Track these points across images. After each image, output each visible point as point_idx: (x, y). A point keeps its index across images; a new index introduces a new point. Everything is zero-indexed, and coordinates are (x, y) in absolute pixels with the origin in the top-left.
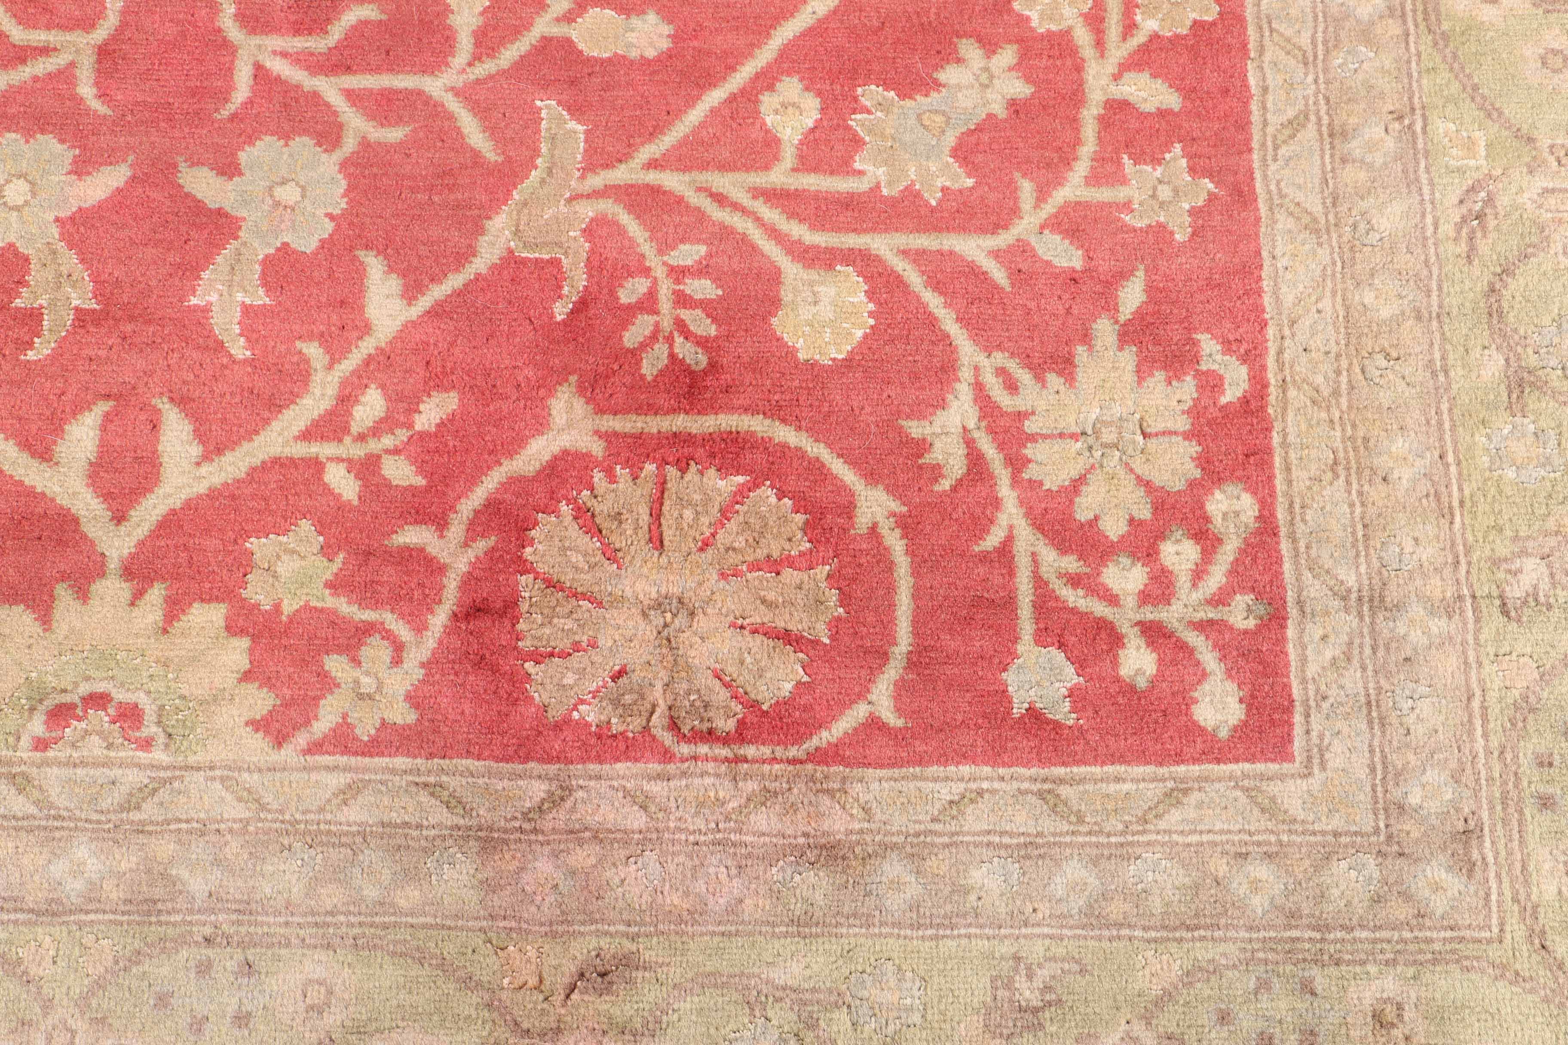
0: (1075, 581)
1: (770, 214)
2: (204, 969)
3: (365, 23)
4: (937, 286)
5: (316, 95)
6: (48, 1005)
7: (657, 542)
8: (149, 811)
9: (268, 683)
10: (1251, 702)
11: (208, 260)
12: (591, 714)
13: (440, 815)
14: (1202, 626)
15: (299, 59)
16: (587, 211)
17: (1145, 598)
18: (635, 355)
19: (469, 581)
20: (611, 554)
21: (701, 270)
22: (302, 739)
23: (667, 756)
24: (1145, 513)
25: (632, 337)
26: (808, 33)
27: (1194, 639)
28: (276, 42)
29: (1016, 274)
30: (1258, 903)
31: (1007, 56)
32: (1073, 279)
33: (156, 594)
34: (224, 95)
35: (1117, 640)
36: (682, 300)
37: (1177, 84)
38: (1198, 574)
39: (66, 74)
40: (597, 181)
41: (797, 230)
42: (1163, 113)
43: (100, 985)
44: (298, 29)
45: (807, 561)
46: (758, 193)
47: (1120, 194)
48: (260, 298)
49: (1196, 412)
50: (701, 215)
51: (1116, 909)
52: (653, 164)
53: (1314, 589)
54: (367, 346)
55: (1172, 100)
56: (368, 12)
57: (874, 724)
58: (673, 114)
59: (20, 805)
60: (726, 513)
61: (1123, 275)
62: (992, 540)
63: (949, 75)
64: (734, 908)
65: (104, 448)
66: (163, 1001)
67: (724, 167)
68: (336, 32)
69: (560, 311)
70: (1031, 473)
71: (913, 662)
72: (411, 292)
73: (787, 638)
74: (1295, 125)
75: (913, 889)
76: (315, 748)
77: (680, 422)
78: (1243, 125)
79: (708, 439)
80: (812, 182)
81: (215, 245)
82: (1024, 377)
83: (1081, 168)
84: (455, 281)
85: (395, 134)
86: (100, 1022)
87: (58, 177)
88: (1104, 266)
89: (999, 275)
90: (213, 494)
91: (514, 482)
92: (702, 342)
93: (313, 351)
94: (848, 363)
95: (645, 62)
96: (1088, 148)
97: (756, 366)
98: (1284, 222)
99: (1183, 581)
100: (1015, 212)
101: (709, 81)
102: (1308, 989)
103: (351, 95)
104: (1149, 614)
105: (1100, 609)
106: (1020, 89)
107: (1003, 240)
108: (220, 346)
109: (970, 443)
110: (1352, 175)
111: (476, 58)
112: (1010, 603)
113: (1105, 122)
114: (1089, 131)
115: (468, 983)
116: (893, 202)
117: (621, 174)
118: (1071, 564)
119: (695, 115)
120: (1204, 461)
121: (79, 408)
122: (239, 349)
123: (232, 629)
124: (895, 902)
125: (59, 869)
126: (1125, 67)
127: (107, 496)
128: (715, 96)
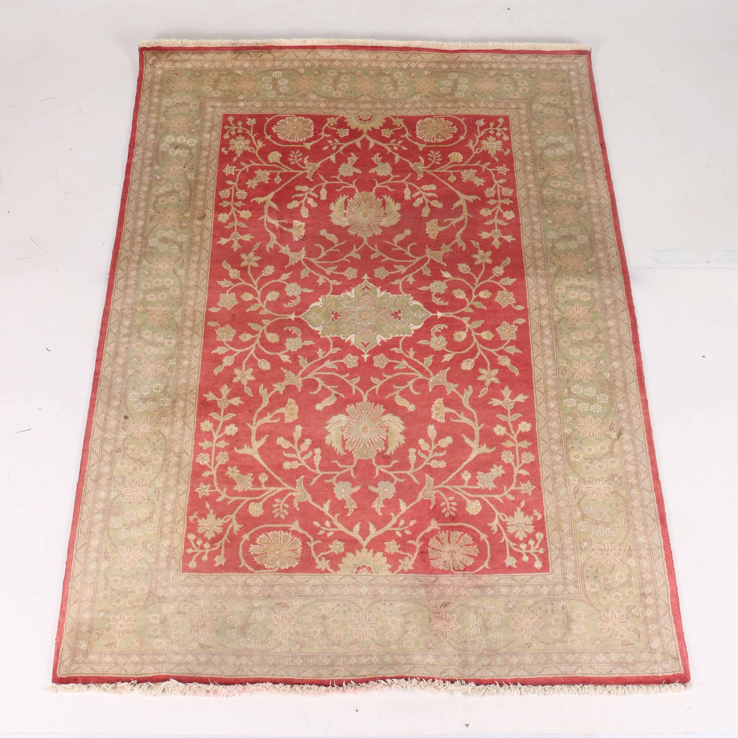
0: (515, 547)
1: (464, 492)
2: (384, 604)
3: (396, 464)
4: (492, 502)
5: (389, 475)
6: (362, 609)
7: (449, 542)
8: (373, 582)
9: (390, 564)
10: (543, 564)
11: (374, 500)
12: (441, 568)
13: (418, 582)
14: (535, 553)
15: (387, 469)
16: (435, 492)
17: (526, 549)
18: (444, 514)
19: (420, 548)
20: (442, 544)
21: (454, 501)
22: (396, 572)
23: (453, 573)
24: (526, 536)
25: (443, 511)
26: (468, 464)
27: (535, 555)
28: (382, 466)
29: (504, 501)
30: (545, 592)
31: (501, 467)
32: (513, 501)
33: (371, 551)
34: (375, 474)
35: (522, 555)
36: (451, 505)
37: (528, 471)
38: (534, 546)
39: (349, 472)
40: (436, 487)
41: (469, 495)
42: (527, 476)
43: (369, 606)
44: (385, 464)
45: (473, 545)
46: (462, 489)
47: (520, 488)
48: (383, 506)
49: (534, 521)
50: (453, 493)
51: (523, 594)
52: (445, 484)
53: (553, 547)
54: (401, 513)
55: (528, 474)
56: (397, 461)
57: (485, 568)
58: (447, 477)
59: (354, 581)
60: (460, 538)
61: (521, 501)
62: (502, 541)
63: (492, 470)
64: (465, 595)
65: (360, 528)
66: (379, 609)
67: (456, 485)
68: (392, 464)
69: (431, 507)
70: (508, 531)
71: (491, 559)
72: (407, 505)
73: (471, 556)
74: (547, 478)
75: (492, 591)
76: (398, 573)
77: (452, 524)
78: (539, 477)
79: (457, 527)
80: (470, 487)
81: (375, 498)
82: (506, 516)
83: (514, 484)
84: (414, 503)
85: (402, 480)
86: (370, 612)
87: (349, 488)
88: (518, 499)
89: (501, 501)
90: (379, 536)
91: (426, 534)
92: (455, 512)
93: (392, 514)
94: (478, 515)
95: (442, 469)
96: (515, 481)
97: (464, 516)
98: (546, 492)
99: (532, 547)
100: (504, 491)
101: (453, 471)
102: (552, 604)
103: (395, 475)
104: (527, 551)
105: (519, 551)
106: (503, 472)
107: (502, 495)
108: (377, 514)
109: (498, 527)
110: (556, 485)
111: (415, 468)
112: (506, 550)
113: (517, 477)
114: (515, 478)
115: (424, 606)
116: (484, 490)
117: (440, 486)
118: (515, 544)
119: (451, 477)
120: (535, 529)
121: (356, 523)
122: (380, 514)
123: (384, 555)
124: (490, 594)
125: (361, 590)
126: (520, 469)
127: (362, 536)
128: (454, 474)
